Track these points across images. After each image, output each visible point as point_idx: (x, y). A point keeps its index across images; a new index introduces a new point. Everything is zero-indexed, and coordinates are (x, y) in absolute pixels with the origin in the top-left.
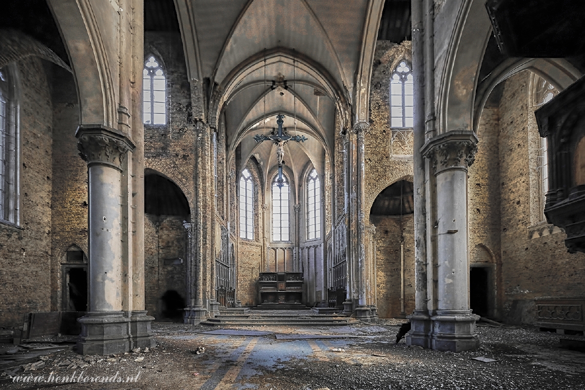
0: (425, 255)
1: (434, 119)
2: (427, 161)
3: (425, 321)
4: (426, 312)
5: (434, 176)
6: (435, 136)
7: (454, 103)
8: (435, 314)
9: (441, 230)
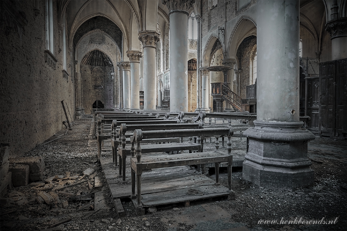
0: (199, 94)
1: (202, 62)
2: (200, 72)
3: (199, 110)
4: (199, 108)
5: (201, 76)
6: (202, 67)
7: (205, 60)
8: (201, 109)
9: (202, 89)
